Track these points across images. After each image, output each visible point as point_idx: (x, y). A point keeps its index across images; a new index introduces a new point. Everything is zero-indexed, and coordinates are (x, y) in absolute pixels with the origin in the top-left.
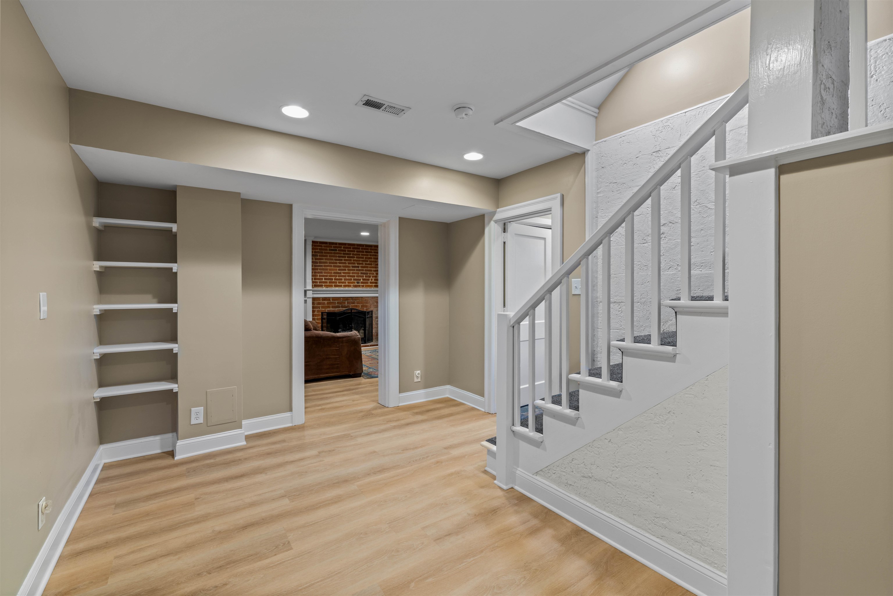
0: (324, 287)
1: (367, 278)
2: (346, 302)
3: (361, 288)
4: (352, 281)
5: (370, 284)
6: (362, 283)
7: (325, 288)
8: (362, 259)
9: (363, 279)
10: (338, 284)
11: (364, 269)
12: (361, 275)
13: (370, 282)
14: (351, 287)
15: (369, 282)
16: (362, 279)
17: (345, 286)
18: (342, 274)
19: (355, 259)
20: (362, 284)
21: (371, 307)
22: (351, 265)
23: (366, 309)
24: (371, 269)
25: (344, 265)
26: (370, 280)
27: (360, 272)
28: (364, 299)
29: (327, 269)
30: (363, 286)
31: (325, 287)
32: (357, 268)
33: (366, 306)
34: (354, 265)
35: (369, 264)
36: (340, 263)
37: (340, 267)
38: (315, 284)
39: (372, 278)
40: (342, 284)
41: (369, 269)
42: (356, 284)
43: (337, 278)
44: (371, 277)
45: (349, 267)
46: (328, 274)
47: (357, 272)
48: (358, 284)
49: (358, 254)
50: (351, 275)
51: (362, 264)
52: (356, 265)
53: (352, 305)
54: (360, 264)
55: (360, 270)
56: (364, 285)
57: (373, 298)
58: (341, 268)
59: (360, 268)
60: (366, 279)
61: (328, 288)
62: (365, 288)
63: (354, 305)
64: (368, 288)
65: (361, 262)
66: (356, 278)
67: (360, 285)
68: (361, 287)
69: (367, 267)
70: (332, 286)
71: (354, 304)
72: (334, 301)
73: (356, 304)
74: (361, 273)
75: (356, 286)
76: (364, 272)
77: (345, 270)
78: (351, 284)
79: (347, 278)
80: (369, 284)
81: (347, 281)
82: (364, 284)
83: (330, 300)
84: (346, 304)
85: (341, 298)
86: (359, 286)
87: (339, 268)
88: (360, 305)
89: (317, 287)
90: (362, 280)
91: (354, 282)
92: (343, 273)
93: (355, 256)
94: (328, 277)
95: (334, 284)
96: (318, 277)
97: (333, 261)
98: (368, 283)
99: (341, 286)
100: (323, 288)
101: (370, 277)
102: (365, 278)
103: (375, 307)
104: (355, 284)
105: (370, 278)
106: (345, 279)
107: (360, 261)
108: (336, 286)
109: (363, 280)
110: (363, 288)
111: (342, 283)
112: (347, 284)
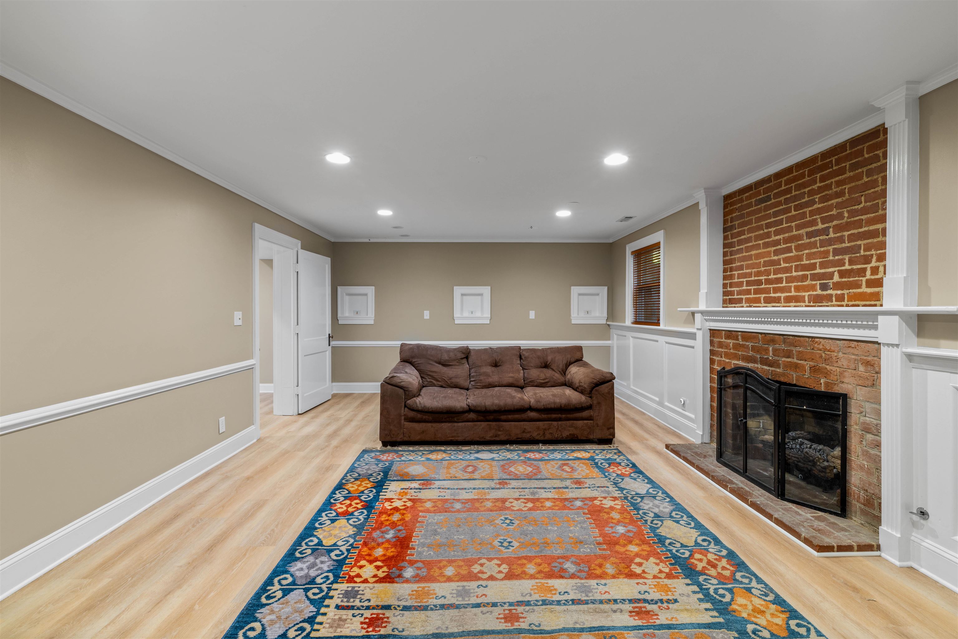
0: (745, 303)
1: (855, 267)
2: (771, 349)
3: (833, 306)
4: (808, 282)
5: (869, 290)
6: (837, 286)
7: (747, 307)
8: (840, 200)
9: (842, 274)
10: (772, 295)
11: (846, 234)
12: (837, 258)
13: (867, 281)
14: (803, 304)
15: (864, 279)
16: (839, 271)
17: (789, 300)
18: (783, 265)
19: (816, 206)
20: (839, 292)
21: (846, 380)
22: (803, 231)
23: (827, 384)
24: (872, 228)
25: (787, 235)
26: (868, 272)
27: (831, 248)
28: (821, 347)
29: (750, 258)
30: (840, 298)
31: (745, 305)
32: (821, 238)
33: (827, 374)
34: (814, 228)
35: (865, 211)
36: (777, 233)
37: (778, 243)
38: (730, 297)
39: (878, 264)
40: (782, 293)
41: (866, 229)
42: (819, 292)
43: (772, 276)
44: (874, 259)
45: (799, 238)
46: (753, 270)
47: (822, 249)
48: (825, 293)
49: (826, 185)
50: (805, 262)
51: (840, 216)
52: (820, 226)
53: (784, 359)
54: (831, 219)
55: (830, 242)
56: (843, 294)
57: (853, 344)
58: (779, 247)
59: (832, 235)
60: (852, 270)
61: (750, 306)
62: (847, 306)
63: (789, 360)
64: (858, 306)
65: (834, 212)
66: (818, 271)
67: (831, 295)
68: (834, 303)
69: (859, 224)
70: (758, 301)
71: (788, 357)
72: (744, 343)
73: (795, 360)
74: (836, 252)
75: (817, 300)
76: (844, 245)
77: (789, 250)
78: (804, 294)
79: (794, 274)
80: (864, 289)
81: (793, 284)
82: (846, 292)
83: (738, 340)
84: (771, 354)
85: (760, 335)
86: (829, 298)
87: (775, 248)
88: (807, 365)
89: (734, 305)
90: (836, 278)
91: (813, 288)
92: (786, 260)
93: (817, 197)
94: (753, 279)
95: (764, 295)
96: (736, 280)
97: (762, 232)
98: (859, 286)
99: (777, 300)
100: (743, 307)
101: (869, 262)
102: (847, 267)
103: (860, 382)
104: (815, 293)
105: (868, 266)
106: (790, 280)
107: (830, 208)
108: (768, 301)
109: (841, 276)
110: (842, 306)
111: (782, 290)
112: (793, 293)
